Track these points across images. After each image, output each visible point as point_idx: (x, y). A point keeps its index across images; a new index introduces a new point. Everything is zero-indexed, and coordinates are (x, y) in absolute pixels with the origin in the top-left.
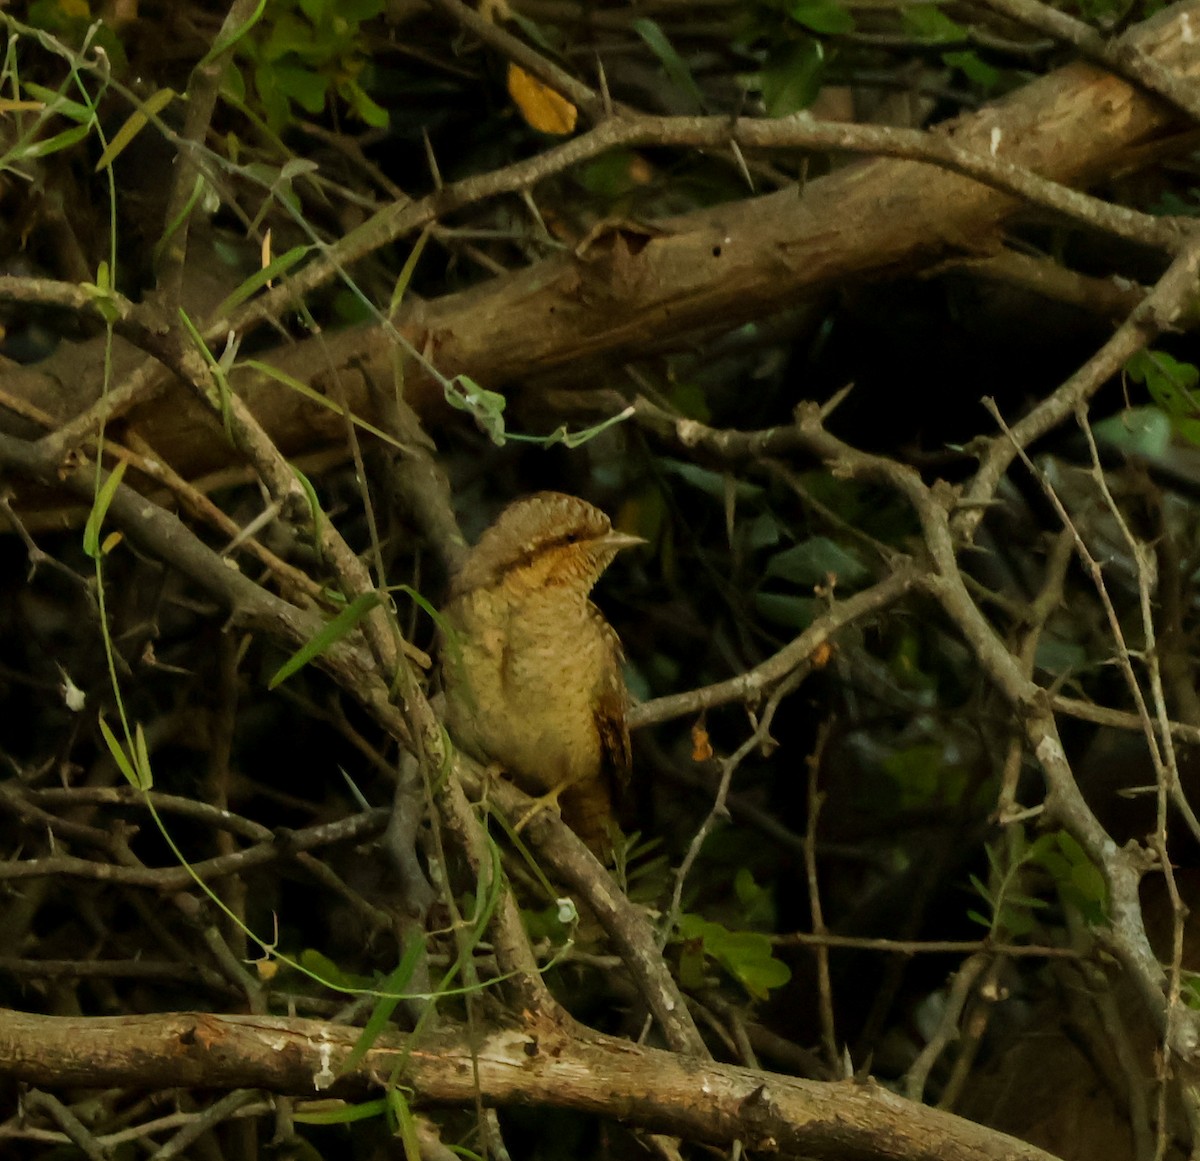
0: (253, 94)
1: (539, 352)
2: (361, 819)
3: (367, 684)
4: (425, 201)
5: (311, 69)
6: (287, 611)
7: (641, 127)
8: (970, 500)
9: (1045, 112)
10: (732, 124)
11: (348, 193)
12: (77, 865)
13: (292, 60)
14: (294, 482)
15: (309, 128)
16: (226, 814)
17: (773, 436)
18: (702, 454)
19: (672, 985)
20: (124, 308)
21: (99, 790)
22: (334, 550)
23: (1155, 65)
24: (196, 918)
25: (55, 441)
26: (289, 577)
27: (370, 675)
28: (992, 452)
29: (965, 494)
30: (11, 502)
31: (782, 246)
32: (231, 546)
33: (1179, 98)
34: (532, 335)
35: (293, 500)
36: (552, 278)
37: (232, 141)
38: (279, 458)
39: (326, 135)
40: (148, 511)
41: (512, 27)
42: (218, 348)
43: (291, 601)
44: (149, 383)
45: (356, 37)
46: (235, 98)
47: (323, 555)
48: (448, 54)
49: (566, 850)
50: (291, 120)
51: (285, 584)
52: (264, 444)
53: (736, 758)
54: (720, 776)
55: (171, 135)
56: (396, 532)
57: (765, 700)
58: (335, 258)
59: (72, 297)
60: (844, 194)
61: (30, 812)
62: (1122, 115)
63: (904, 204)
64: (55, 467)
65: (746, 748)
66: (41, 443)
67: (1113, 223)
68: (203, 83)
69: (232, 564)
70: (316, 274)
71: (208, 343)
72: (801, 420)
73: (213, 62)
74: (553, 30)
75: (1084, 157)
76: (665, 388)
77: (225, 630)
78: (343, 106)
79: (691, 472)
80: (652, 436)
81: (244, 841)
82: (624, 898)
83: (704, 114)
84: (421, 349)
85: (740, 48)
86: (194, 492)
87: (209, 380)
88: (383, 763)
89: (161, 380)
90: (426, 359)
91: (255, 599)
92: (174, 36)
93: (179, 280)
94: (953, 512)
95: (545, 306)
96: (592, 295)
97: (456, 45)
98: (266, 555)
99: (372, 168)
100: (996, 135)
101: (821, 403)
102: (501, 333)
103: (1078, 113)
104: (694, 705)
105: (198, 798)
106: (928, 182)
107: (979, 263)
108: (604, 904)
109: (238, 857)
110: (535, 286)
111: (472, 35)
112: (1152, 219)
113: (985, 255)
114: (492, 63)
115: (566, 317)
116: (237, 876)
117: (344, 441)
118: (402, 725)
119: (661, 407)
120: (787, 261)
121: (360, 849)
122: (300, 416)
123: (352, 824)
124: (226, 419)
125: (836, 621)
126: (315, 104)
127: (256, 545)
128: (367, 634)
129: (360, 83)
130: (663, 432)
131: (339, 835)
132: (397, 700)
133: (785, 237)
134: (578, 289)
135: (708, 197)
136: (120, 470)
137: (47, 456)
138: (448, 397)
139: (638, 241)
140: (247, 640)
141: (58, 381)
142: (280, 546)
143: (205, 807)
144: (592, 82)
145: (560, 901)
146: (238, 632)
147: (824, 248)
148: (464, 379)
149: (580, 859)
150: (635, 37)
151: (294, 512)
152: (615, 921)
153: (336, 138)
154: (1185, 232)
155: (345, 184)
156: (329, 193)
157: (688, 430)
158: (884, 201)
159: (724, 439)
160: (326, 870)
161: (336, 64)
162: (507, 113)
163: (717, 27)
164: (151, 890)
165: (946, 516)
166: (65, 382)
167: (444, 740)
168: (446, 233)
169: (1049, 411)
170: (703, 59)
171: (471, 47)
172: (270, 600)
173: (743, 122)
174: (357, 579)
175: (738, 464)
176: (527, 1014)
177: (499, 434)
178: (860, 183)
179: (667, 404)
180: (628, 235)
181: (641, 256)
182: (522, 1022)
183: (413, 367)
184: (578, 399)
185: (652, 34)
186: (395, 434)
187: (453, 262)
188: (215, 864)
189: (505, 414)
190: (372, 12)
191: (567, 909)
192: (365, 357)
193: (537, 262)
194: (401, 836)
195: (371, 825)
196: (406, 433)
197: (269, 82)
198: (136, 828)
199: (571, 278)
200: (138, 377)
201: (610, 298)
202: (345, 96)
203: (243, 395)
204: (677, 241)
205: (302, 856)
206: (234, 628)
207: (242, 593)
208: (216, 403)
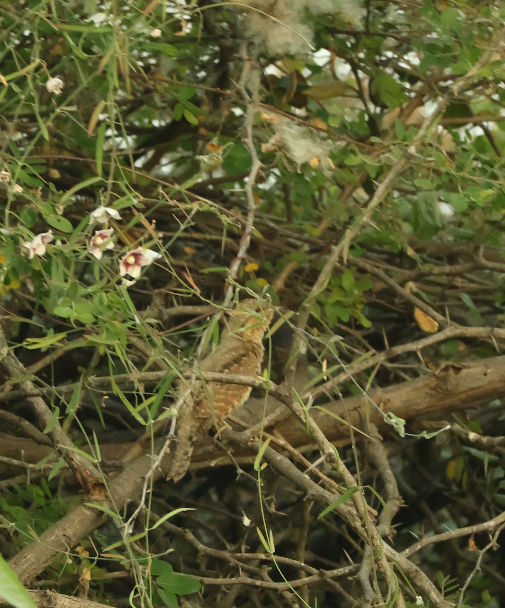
0: (324, 315)
1: (421, 407)
2: (351, 567)
3: (354, 520)
4: (383, 353)
5: (345, 307)
6: (327, 494)
7: (459, 330)
10: (492, 331)
11: (356, 350)
12: (249, 580)
13: (338, 303)
14: (330, 449)
15: (344, 328)
16: (303, 564)
17: (502, 440)
18: (477, 445)
20: (273, 386)
21: (258, 554)
22: (344, 473)
24: (291, 601)
25: (248, 432)
26: (328, 482)
27: (355, 517)
30: (231, 453)
32: (307, 471)
34: (419, 401)
35: (330, 455)
36: (427, 382)
37: (315, 330)
38: (326, 440)
39: (350, 330)
40: (279, 457)
41: (417, 295)
42: (306, 402)
43: (329, 490)
44: (282, 413)
45: (361, 297)
46: (316, 315)
47: (340, 475)
48: (393, 303)
49: (421, 580)
50: (337, 325)
51: (327, 485)
52: (321, 436)
53: (484, 550)
54: (479, 556)
55: (292, 326)
56: (367, 467)
57: (495, 531)
58: (349, 372)
59: (255, 382)
61: (233, 562)
64: (247, 441)
65: (488, 547)
66: (242, 433)
68: (305, 309)
69: (307, 477)
70: (342, 377)
71: (303, 400)
73: (308, 302)
74: (433, 297)
76: (466, 422)
77: (304, 500)
78: (356, 320)
79: (474, 451)
80: (460, 438)
81: (309, 574)
82: (442, 598)
83: (483, 326)
84: (379, 405)
85: (497, 305)
86: (296, 452)
87: (302, 413)
88: (359, 548)
89: (286, 412)
90: (380, 409)
91: (315, 489)
92: (297, 294)
93: (293, 378)
95: (424, 391)
96: (441, 388)
97: (397, 301)
98: (321, 475)
99: (365, 342)
102: (408, 401)
104: (470, 531)
105: (294, 559)
108: (435, 600)
109: (306, 579)
110: (421, 384)
111: (402, 297)
114: (409, 307)
115: (431, 395)
116: (306, 586)
117: (349, 436)
118: (365, 534)
119: (463, 427)
121: (350, 578)
122: (335, 427)
123: (345, 570)
124: (308, 426)
126: (346, 319)
127: (317, 470)
128: (354, 502)
129: (363, 312)
130: (464, 436)
131: (343, 573)
132: (363, 526)
134: (436, 386)
135: (483, 356)
136: (268, 442)
137: (244, 437)
138: (385, 420)
139: (457, 370)
140: (312, 503)
141: (250, 412)
142: (326, 472)
143: (295, 562)
144: (444, 315)
145: (417, 597)
146: (309, 500)
148: (391, 414)
149: (427, 583)
150: (460, 299)
151: (331, 460)
152: (438, 605)
153: (352, 331)
155: (355, 348)
156: (348, 350)
157: (472, 436)
159: (485, 439)
160: (337, 585)
161: (354, 305)
162: (413, 324)
163: (489, 297)
164: (275, 590)
166: (253, 412)
167: (380, 541)
168: (389, 365)
170: (485, 309)
171: (402, 301)
172: (321, 490)
173: (496, 330)
174: (351, 483)
175: (489, 448)
177: (402, 433)
179: (465, 426)
180: (454, 368)
181: (458, 376)
183: (376, 411)
184: (434, 424)
185: (467, 299)
186: (368, 434)
187: (392, 376)
188: (298, 582)
189: (405, 426)
190: (367, 288)
191: (420, 600)
192: (359, 407)
193: (422, 376)
194: (364, 575)
195: (354, 570)
196: (372, 433)
197: (329, 310)
198: (271, 568)
199: (433, 382)
200: (278, 411)
201: (447, 389)
202: (356, 316)
203: (315, 419)
204: (471, 370)
205: (329, 580)
206: (308, 499)
207: (311, 487)
208: (304, 420)
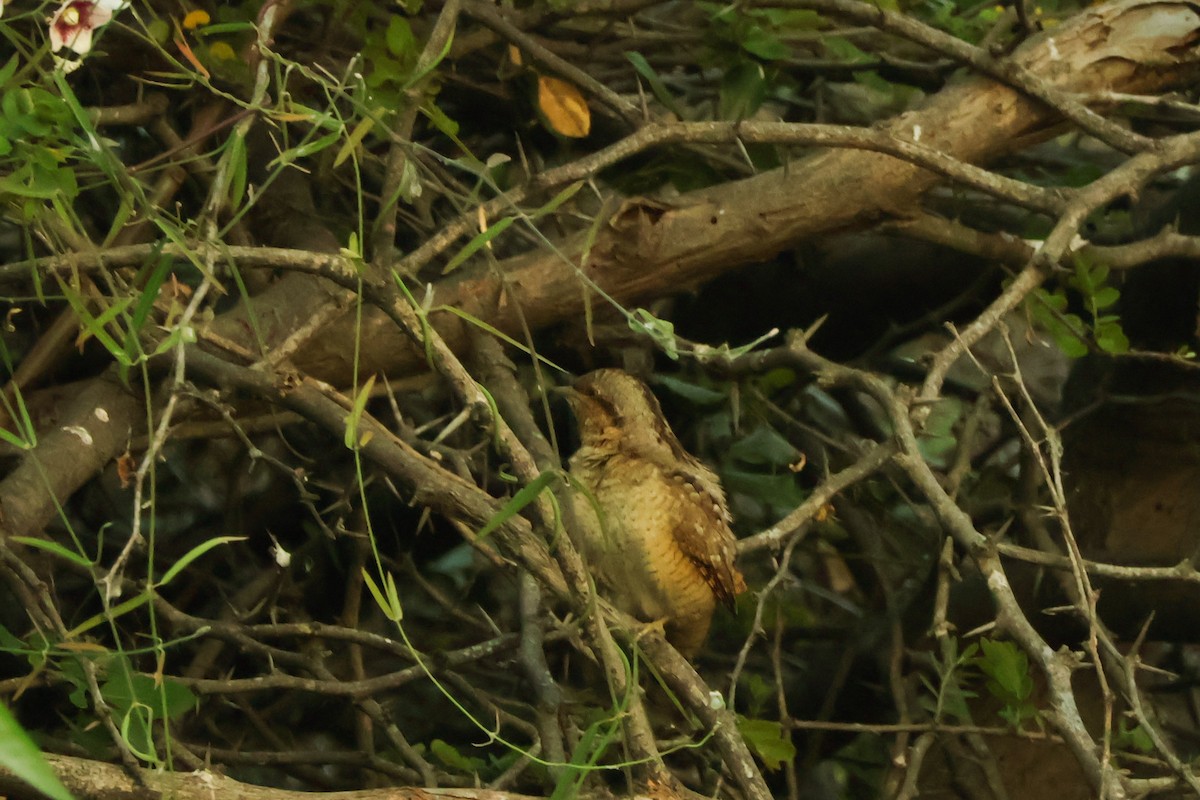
2: (497, 642)
8: (924, 398)
9: (954, 113)
10: (737, 125)
12: (291, 681)
14: (478, 394)
17: (769, 355)
18: (714, 370)
19: (751, 760)
21: (296, 625)
22: (509, 444)
23: (1034, 77)
24: (381, 718)
28: (936, 363)
29: (919, 394)
31: (762, 215)
33: (1052, 99)
35: (480, 408)
38: (466, 376)
53: (766, 591)
54: (756, 605)
55: (397, 139)
57: (783, 549)
60: (807, 176)
62: (1010, 113)
63: (853, 181)
64: (276, 388)
65: (772, 584)
66: (250, 369)
67: (1014, 193)
68: (407, 102)
72: (791, 342)
75: (983, 146)
87: (415, 320)
94: (913, 407)
95: (589, 263)
96: (623, 254)
100: (918, 131)
101: (805, 331)
103: (977, 113)
106: (868, 166)
107: (906, 224)
112: (1042, 189)
113: (910, 219)
115: (605, 270)
120: (767, 227)
123: (489, 646)
124: (428, 348)
125: (832, 490)
131: (482, 655)
133: (764, 210)
134: (613, 250)
137: (256, 377)
139: (656, 214)
143: (371, 636)
147: (793, 216)
149: (680, 667)
154: (1067, 199)
157: (702, 352)
158: (837, 182)
159: (730, 357)
165: (907, 411)
169: (974, 333)
175: (740, 376)
176: (650, 783)
178: (820, 167)
180: (647, 209)
181: (658, 225)
182: (647, 789)
185: (639, 62)
188: (392, 678)
194: (531, 654)
195: (505, 646)
196: (494, 357)
199: (608, 243)
201: (637, 256)
204: (683, 213)
206: (418, 503)
208: (420, 337)
